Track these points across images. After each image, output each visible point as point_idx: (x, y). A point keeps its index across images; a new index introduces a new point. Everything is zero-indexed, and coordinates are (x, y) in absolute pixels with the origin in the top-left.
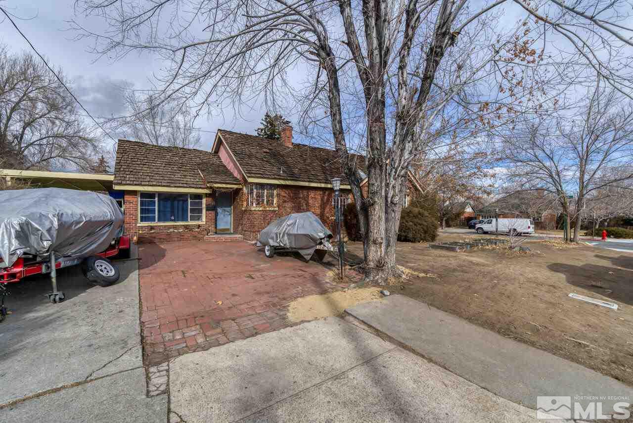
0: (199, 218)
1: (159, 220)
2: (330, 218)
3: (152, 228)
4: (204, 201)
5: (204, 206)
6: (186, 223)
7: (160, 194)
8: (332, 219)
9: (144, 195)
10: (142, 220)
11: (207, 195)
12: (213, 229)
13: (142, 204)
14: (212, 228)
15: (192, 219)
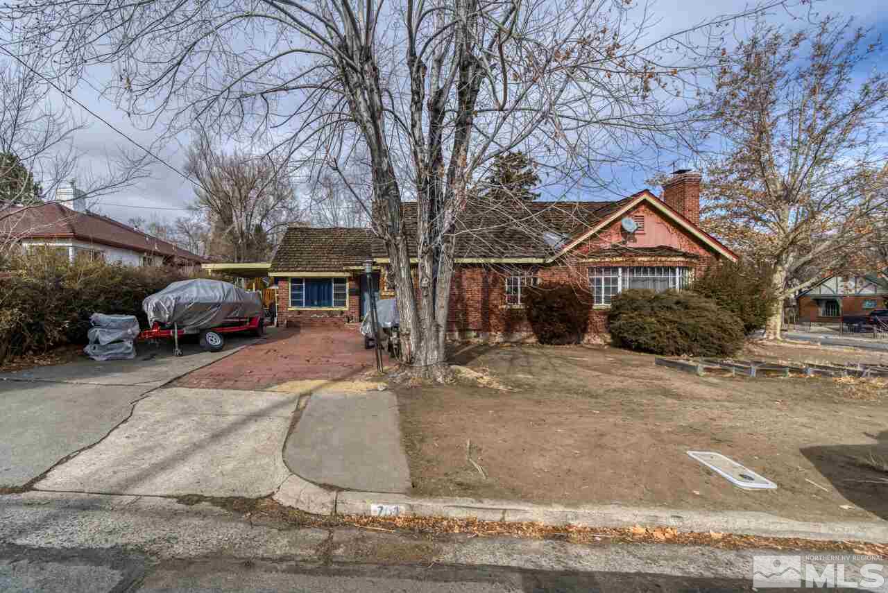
0: (344, 304)
1: (306, 305)
2: (500, 307)
3: (300, 312)
4: (347, 285)
5: (347, 290)
6: (331, 309)
7: (308, 280)
8: (502, 309)
9: (294, 280)
10: (292, 305)
11: (350, 279)
12: (357, 317)
13: (293, 288)
14: (356, 315)
15: (337, 304)
